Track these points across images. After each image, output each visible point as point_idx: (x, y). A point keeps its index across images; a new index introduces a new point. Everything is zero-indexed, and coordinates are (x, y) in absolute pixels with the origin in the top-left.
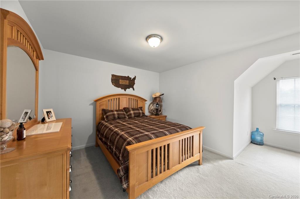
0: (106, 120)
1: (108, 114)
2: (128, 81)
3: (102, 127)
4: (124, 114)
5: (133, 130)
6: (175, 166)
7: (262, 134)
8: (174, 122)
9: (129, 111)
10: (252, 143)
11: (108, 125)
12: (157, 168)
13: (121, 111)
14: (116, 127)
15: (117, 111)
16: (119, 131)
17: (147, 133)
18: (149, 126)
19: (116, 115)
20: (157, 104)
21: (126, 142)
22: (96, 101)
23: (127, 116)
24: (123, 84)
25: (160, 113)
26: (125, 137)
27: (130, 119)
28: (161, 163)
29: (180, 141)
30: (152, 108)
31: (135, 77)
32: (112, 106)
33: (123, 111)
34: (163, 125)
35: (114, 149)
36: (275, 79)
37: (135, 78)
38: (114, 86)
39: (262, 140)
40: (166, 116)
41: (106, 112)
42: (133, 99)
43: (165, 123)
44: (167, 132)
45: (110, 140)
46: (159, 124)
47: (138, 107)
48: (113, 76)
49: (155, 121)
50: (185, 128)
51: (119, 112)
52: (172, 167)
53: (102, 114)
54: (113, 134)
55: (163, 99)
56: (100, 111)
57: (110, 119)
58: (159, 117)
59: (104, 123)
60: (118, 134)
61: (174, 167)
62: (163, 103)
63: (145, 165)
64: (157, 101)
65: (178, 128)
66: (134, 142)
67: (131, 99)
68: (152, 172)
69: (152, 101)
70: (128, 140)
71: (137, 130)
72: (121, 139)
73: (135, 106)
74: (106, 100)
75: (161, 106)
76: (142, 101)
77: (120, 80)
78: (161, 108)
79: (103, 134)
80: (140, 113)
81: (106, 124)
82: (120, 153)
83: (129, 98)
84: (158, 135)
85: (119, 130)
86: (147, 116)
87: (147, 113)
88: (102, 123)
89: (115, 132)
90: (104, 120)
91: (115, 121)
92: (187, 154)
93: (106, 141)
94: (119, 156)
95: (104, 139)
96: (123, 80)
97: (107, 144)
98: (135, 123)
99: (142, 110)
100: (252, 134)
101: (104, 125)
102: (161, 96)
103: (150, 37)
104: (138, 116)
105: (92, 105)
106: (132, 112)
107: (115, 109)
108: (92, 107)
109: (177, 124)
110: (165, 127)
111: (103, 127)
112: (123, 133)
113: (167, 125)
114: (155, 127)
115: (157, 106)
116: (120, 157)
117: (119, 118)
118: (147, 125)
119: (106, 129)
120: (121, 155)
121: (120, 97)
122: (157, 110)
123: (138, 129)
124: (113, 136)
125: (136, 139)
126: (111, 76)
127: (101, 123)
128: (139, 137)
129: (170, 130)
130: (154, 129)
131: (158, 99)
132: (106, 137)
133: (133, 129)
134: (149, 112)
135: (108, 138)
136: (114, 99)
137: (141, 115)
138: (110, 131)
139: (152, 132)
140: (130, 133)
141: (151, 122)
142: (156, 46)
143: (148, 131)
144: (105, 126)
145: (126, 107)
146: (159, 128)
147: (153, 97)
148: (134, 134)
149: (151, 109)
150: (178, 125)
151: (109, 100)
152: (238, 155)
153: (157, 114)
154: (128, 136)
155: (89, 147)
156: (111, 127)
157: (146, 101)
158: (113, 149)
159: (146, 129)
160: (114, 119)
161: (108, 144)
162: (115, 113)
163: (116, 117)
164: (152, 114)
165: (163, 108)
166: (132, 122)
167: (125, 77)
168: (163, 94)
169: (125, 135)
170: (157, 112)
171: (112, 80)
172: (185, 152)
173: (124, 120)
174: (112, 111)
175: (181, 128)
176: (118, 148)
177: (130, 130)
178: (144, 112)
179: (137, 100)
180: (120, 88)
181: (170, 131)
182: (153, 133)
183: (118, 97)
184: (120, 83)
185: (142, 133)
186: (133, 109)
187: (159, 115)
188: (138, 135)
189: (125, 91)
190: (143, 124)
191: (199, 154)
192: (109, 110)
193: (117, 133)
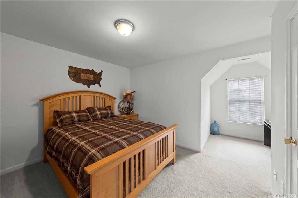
0: (59, 125)
1: (62, 117)
2: (92, 75)
3: (52, 136)
4: (87, 116)
5: (99, 137)
6: (151, 173)
7: (218, 125)
8: (147, 121)
9: (94, 111)
10: (211, 134)
11: (62, 132)
12: (131, 182)
13: (84, 111)
14: (74, 134)
15: (76, 112)
16: (78, 141)
17: (117, 140)
18: (119, 129)
19: (76, 118)
20: (128, 102)
21: (87, 157)
22: (43, 100)
23: (91, 118)
24: (86, 78)
25: (132, 111)
26: (86, 148)
27: (96, 121)
28: (135, 175)
29: (155, 143)
30: (123, 106)
31: (102, 71)
32: (71, 106)
33: (85, 112)
34: (135, 126)
35: (69, 168)
36: (226, 80)
37: (101, 73)
38: (73, 81)
39: (218, 131)
40: (138, 115)
41: (61, 114)
42: (100, 97)
43: (138, 123)
44: (141, 135)
45: (64, 154)
46: (131, 125)
47: (106, 106)
48: (71, 68)
49: (127, 121)
50: (160, 128)
51: (80, 114)
52: (148, 175)
53: (54, 117)
54: (68, 146)
55: (134, 97)
56: (50, 114)
57: (66, 124)
58: (131, 117)
59: (57, 129)
60: (75, 146)
61: (150, 175)
62: (134, 101)
63: (115, 185)
64: (128, 99)
65: (152, 128)
66: (98, 155)
67: (97, 97)
68: (125, 190)
69: (123, 99)
70: (90, 153)
71: (104, 137)
72: (79, 152)
73: (102, 106)
74: (60, 99)
75: (132, 104)
76: (111, 99)
77: (82, 74)
78: (132, 106)
79: (54, 146)
80: (108, 113)
81: (60, 131)
82: (78, 174)
83: (94, 96)
84: (131, 140)
85: (77, 139)
86: (116, 116)
87: (116, 112)
88: (53, 131)
89: (71, 143)
90: (57, 125)
91: (74, 126)
92: (163, 156)
93: (57, 156)
94: (76, 178)
95: (54, 153)
96: (85, 73)
97: (59, 160)
98: (102, 126)
99: (110, 110)
100: (212, 126)
101: (55, 132)
102: (132, 94)
103: (119, 22)
104: (105, 116)
105: (37, 106)
106: (98, 112)
107: (75, 110)
108: (36, 109)
109: (150, 124)
110: (138, 129)
111: (54, 135)
112: (83, 143)
113: (140, 125)
114: (127, 130)
115: (128, 104)
116: (78, 180)
117: (79, 121)
118: (117, 128)
119: (58, 139)
120: (78, 177)
121: (82, 94)
122: (128, 108)
123: (105, 135)
124: (69, 149)
125: (102, 150)
126: (68, 68)
127: (51, 131)
128: (107, 147)
129: (144, 131)
130: (125, 132)
131: (129, 97)
132: (57, 151)
133: (99, 135)
134: (119, 111)
135: (60, 152)
136: (73, 97)
137: (110, 115)
138: (64, 141)
139: (123, 137)
140: (94, 143)
141: (122, 123)
142: (127, 35)
143: (118, 137)
144: (58, 134)
145: (90, 107)
146: (131, 130)
147: (123, 95)
148: (99, 143)
149: (122, 108)
150: (152, 124)
151: (65, 99)
152: (204, 147)
153: (128, 113)
154: (90, 147)
155: (32, 165)
156: (66, 136)
157: (116, 99)
158: (67, 168)
159: (115, 133)
160: (73, 122)
161: (61, 160)
162: (75, 114)
163: (76, 120)
164: (123, 113)
165: (134, 106)
166: (97, 126)
167: (88, 70)
168: (134, 92)
169: (86, 147)
170: (128, 110)
171: (69, 73)
172: (160, 154)
173: (88, 123)
174: (70, 113)
175: (156, 128)
176: (76, 167)
177: (94, 138)
178: (113, 112)
179: (105, 99)
180: (81, 84)
181: (145, 133)
182: (125, 139)
183: (78, 95)
184: (82, 78)
185: (110, 140)
186: (100, 109)
187: (130, 114)
188: (105, 144)
189: (89, 87)
190: (112, 127)
191: (173, 152)
192: (65, 112)
193: (74, 144)
